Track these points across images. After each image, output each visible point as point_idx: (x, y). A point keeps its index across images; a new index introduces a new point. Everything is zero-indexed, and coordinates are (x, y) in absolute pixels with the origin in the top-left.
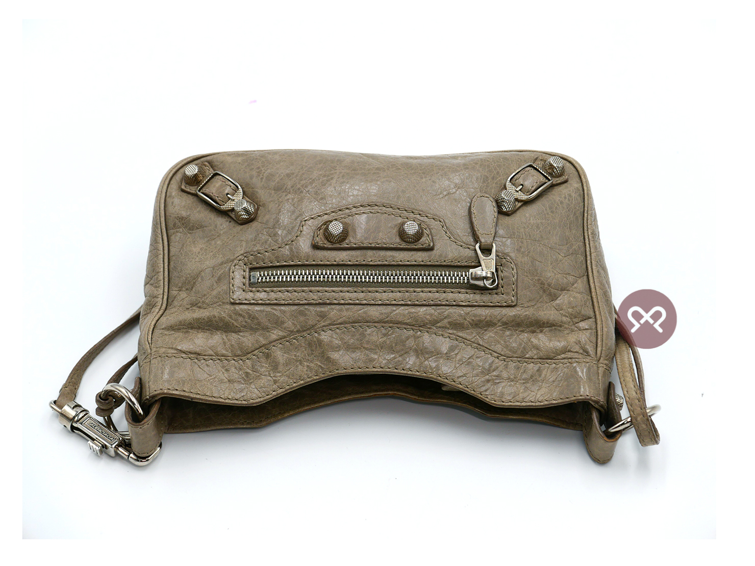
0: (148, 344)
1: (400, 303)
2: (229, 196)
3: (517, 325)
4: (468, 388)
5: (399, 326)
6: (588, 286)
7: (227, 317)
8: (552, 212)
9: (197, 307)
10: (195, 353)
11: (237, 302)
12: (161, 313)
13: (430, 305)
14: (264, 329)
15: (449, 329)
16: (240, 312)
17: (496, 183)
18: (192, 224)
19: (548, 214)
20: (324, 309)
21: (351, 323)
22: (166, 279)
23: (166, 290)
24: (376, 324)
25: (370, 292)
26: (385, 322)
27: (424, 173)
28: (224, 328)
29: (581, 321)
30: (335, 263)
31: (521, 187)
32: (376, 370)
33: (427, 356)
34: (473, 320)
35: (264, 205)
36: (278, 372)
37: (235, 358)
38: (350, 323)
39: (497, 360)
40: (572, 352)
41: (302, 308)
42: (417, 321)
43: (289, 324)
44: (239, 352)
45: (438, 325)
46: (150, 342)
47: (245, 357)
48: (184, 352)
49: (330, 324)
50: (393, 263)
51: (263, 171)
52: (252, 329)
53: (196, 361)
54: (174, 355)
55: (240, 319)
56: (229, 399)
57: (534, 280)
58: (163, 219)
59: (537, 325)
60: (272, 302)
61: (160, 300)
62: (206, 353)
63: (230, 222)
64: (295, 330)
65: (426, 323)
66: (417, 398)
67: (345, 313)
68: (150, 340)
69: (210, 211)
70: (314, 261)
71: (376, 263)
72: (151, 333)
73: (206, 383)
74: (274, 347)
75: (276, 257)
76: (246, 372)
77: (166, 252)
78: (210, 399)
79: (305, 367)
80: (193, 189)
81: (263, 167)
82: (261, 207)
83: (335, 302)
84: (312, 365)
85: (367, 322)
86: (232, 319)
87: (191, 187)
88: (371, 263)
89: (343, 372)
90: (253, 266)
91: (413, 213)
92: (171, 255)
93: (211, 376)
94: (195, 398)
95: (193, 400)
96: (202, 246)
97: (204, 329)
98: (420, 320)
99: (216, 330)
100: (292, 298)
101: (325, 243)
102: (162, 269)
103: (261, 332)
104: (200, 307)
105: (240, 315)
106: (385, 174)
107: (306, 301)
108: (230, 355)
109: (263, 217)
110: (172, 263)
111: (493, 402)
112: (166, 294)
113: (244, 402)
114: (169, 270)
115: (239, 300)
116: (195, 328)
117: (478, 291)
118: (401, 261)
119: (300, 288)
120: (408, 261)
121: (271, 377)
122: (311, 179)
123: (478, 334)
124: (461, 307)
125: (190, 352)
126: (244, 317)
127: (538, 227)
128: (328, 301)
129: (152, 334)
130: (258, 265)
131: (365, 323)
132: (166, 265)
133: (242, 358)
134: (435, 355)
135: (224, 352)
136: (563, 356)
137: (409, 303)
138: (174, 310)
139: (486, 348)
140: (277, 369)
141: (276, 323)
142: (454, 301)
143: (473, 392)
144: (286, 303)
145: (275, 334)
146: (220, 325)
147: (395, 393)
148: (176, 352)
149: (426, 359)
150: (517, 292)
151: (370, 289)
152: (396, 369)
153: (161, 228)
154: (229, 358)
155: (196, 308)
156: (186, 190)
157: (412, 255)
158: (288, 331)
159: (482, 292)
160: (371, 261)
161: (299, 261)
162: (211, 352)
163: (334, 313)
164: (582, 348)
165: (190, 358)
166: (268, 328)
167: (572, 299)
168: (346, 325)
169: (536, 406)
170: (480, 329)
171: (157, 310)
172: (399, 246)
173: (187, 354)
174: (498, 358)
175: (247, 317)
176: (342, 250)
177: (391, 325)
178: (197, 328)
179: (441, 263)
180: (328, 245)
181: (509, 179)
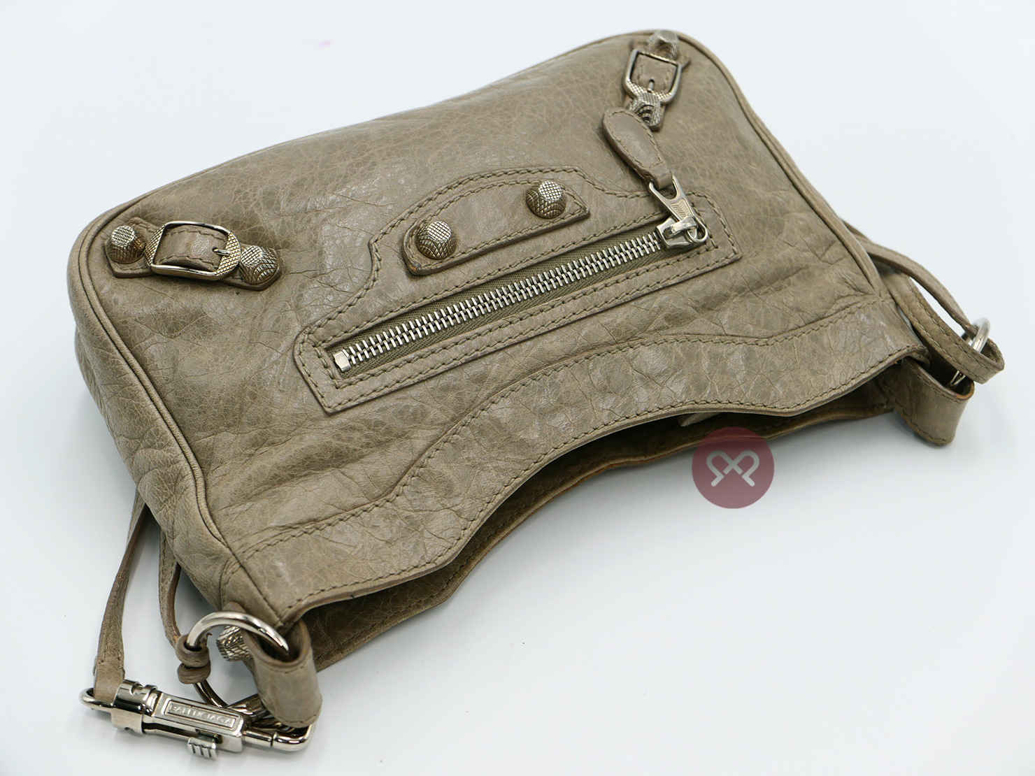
0: (217, 541)
1: (584, 315)
2: (217, 251)
3: (758, 286)
4: (742, 404)
5: (597, 351)
7: (332, 440)
8: (708, 108)
9: (269, 445)
10: (309, 521)
11: (339, 408)
12: (201, 483)
13: (628, 302)
14: (400, 437)
15: (668, 328)
16: (351, 424)
17: (611, 91)
18: (171, 322)
20: (477, 368)
21: (528, 374)
22: (174, 427)
23: (185, 444)
24: (566, 362)
25: (531, 315)
26: (575, 354)
27: (507, 109)
28: (335, 461)
29: (826, 251)
30: (458, 290)
31: (652, 84)
32: (600, 431)
33: (661, 380)
34: (697, 301)
35: (286, 245)
36: (456, 496)
37: (377, 503)
38: (524, 375)
39: (756, 348)
40: (842, 297)
41: (443, 381)
42: (618, 333)
43: (434, 412)
44: (377, 491)
45: (652, 328)
46: (219, 536)
47: (392, 494)
48: (290, 527)
49: (498, 389)
50: (544, 258)
51: (252, 193)
52: (380, 444)
53: (318, 532)
54: (279, 537)
55: (356, 435)
56: (403, 571)
57: (745, 212)
58: (114, 332)
59: (779, 278)
60: (393, 388)
61: (183, 463)
62: (327, 514)
63: (238, 293)
64: (448, 420)
65: (634, 331)
66: (643, 458)
67: (512, 363)
68: (216, 533)
69: (193, 288)
70: (424, 298)
71: (519, 267)
73: (355, 561)
74: (430, 460)
75: (361, 315)
76: (406, 518)
77: (147, 383)
78: (377, 583)
79: (493, 471)
80: (137, 267)
81: (246, 189)
82: (282, 250)
83: (490, 349)
84: (501, 464)
85: (550, 363)
86: (343, 441)
87: (131, 266)
88: (512, 270)
89: (556, 455)
90: (330, 343)
91: (529, 172)
92: (159, 384)
93: (356, 547)
94: (356, 592)
95: (356, 597)
96: (212, 349)
97: (301, 477)
98: (623, 330)
99: (322, 470)
100: (421, 369)
101: (429, 263)
102: (157, 414)
103: (397, 443)
104: (273, 444)
105: (353, 429)
106: (451, 130)
107: (444, 366)
108: (365, 500)
109: (296, 261)
110: (169, 397)
111: (787, 410)
112: (188, 451)
113: (429, 566)
114: (169, 410)
115: (340, 404)
116: (285, 481)
117: (681, 255)
118: (553, 251)
119: (426, 350)
120: (563, 247)
121: (448, 508)
122: (340, 176)
123: (710, 319)
124: (672, 288)
125: (299, 524)
126: (360, 430)
127: (705, 135)
128: (479, 354)
129: (214, 522)
130: (336, 340)
131: (548, 365)
132: (160, 404)
133: (388, 497)
134: (673, 374)
135: (353, 500)
136: (835, 307)
137: (597, 310)
138: (221, 470)
139: (732, 336)
140: (451, 491)
141: (414, 419)
142: (658, 283)
143: (752, 408)
144: (416, 380)
145: (420, 439)
146: (327, 458)
147: (612, 463)
148: (278, 532)
149: (662, 385)
150: (734, 236)
151: (530, 310)
152: (627, 418)
153: (117, 348)
154: (368, 506)
155: (268, 448)
156: (126, 272)
157: (564, 236)
158: (439, 424)
159: (688, 254)
160: (510, 266)
161: (402, 307)
162: (332, 510)
163: (494, 367)
164: (850, 286)
165: (306, 533)
166: (406, 433)
168: (523, 381)
169: (843, 393)
170: (710, 312)
172: (540, 228)
173: (295, 528)
174: (757, 344)
175: (365, 428)
176: (457, 265)
177: (586, 354)
178: (288, 480)
179: (611, 233)
180: (435, 265)
181: (627, 79)
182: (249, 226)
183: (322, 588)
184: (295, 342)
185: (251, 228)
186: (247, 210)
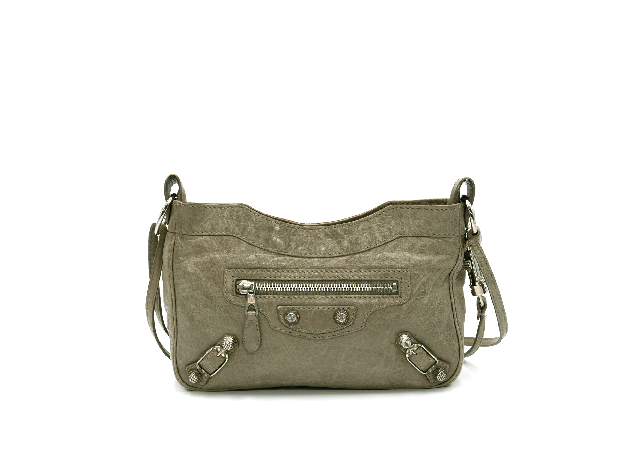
2: (415, 354)
6: (176, 288)
12: (453, 271)
17: (234, 359)
19: (201, 337)
23: (451, 288)
30: (341, 296)
31: (218, 356)
35: (391, 343)
63: (416, 335)
69: (428, 345)
70: (356, 297)
71: (315, 296)
72: (460, 255)
75: (382, 301)
80: (441, 363)
82: (394, 342)
90: (396, 296)
101: (348, 310)
115: (403, 272)
120: (294, 298)
127: (207, 325)
130: (393, 296)
137: (293, 270)
150: (224, 277)
156: (446, 363)
160: (318, 298)
161: (365, 297)
167: (187, 276)
171: (455, 274)
172: (300, 307)
179: (273, 296)
180: (347, 308)
181: (226, 361)
182: (399, 357)
183: (441, 211)
184: (409, 300)
185: (398, 356)
186: (396, 363)
